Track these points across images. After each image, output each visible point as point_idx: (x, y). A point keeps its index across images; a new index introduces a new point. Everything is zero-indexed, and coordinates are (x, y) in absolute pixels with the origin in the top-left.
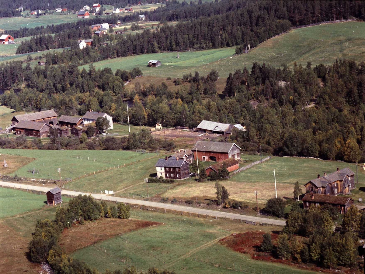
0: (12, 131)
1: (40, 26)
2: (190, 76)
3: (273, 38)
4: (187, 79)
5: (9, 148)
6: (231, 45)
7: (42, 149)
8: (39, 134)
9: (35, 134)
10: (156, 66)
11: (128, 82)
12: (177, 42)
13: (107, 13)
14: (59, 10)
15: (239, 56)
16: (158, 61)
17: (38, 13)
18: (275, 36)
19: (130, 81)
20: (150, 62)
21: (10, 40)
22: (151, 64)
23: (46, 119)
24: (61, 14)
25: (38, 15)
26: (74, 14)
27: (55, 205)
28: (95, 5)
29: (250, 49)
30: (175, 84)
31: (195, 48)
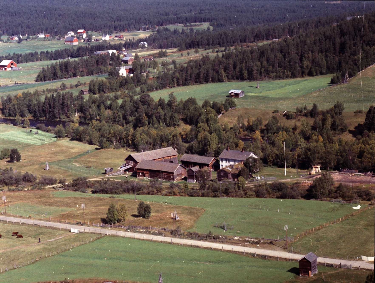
0: (127, 172)
1: (34, 52)
2: (305, 109)
3: (371, 67)
4: (301, 112)
5: (146, 194)
6: (315, 74)
7: (194, 196)
8: (172, 177)
9: (166, 177)
10: (240, 97)
11: (221, 115)
12: (250, 70)
13: (96, 40)
14: (42, 36)
15: (338, 86)
16: (242, 91)
17: (19, 38)
18: (372, 65)
19: (223, 114)
20: (232, 93)
21: (13, 66)
22: (232, 94)
23: (166, 158)
24: (44, 40)
25: (20, 40)
26: (59, 40)
27: (312, 276)
28: (79, 31)
29: (348, 79)
30: (286, 118)
31: (270, 78)
